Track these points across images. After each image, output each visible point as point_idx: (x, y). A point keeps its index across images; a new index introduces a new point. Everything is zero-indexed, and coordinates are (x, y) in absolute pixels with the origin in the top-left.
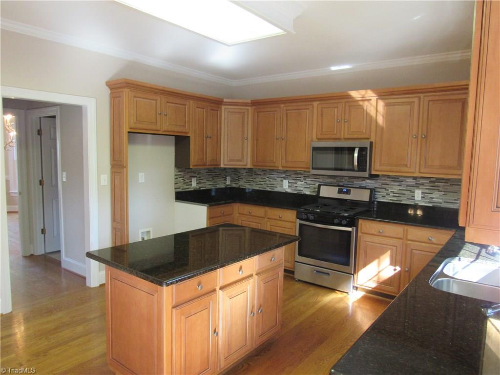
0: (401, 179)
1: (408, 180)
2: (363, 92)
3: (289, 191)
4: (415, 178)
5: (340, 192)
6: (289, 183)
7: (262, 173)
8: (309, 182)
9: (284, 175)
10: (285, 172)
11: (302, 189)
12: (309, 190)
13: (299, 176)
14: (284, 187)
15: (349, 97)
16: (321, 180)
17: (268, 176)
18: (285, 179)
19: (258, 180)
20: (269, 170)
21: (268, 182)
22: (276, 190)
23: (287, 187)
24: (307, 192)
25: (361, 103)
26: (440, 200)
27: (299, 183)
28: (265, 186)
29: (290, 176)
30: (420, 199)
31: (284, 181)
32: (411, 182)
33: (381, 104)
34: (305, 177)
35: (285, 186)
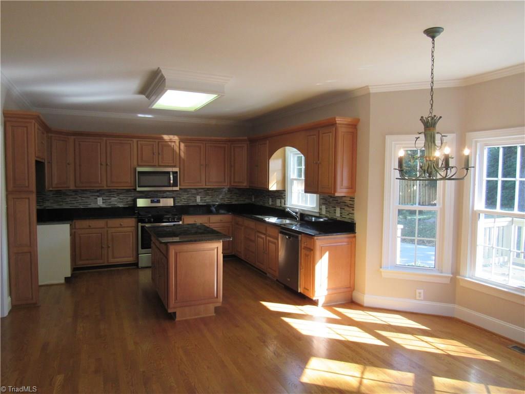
0: (189, 190)
1: (192, 190)
2: (171, 137)
3: (104, 206)
4: (196, 189)
5: (152, 202)
6: (103, 199)
7: (73, 194)
8: (121, 198)
9: (98, 194)
10: (98, 191)
11: (116, 203)
12: (122, 203)
13: (112, 193)
14: (99, 204)
15: (162, 138)
16: (132, 195)
17: (80, 195)
18: (99, 196)
19: (68, 200)
20: (81, 190)
21: (80, 201)
22: (90, 206)
23: (101, 203)
24: (121, 205)
25: (170, 143)
26: (210, 201)
27: (113, 199)
28: (77, 205)
29: (104, 194)
30: (199, 201)
31: (99, 199)
32: (194, 191)
33: (182, 145)
34: (118, 194)
35: (100, 202)
